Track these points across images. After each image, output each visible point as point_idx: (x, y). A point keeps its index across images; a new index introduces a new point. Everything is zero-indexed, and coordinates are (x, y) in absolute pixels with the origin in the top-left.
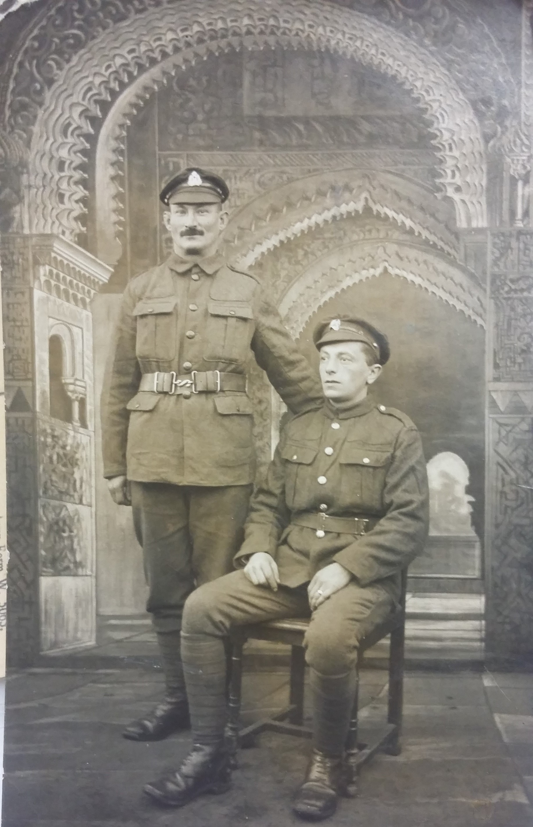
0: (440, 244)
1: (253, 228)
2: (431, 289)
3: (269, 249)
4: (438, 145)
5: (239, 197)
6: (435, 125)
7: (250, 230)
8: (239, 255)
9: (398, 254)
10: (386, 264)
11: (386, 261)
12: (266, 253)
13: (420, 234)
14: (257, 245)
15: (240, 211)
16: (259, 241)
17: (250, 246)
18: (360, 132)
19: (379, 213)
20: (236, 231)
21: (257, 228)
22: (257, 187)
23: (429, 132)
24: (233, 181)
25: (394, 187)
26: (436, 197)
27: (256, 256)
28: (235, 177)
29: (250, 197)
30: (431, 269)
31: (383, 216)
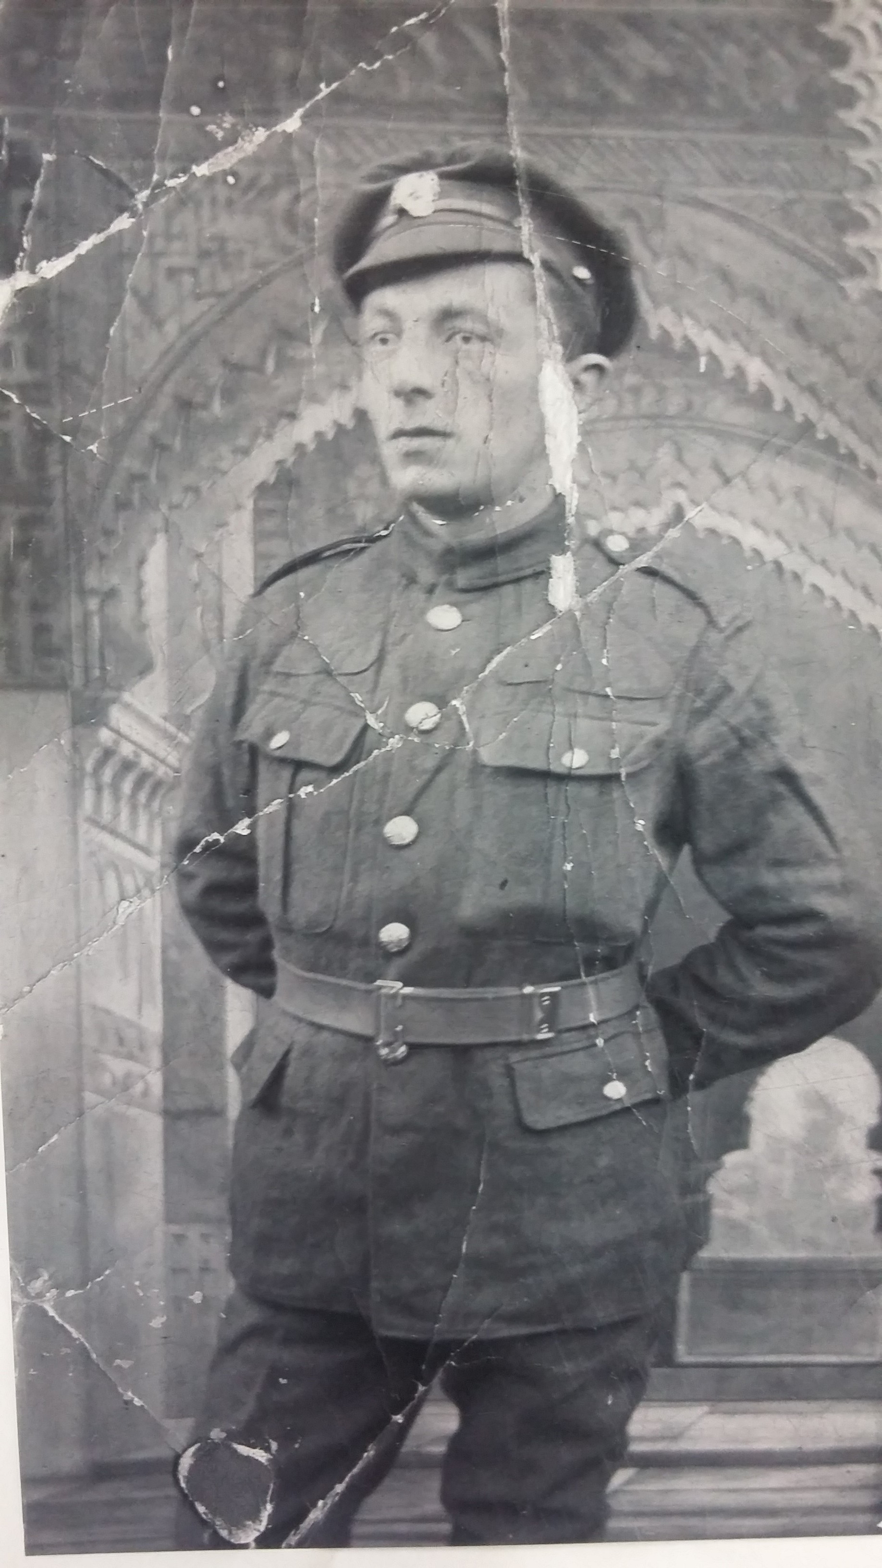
0: (849, 439)
1: (270, 365)
2: (815, 576)
3: (319, 435)
4: (860, 127)
5: (226, 266)
6: (857, 60)
7: (260, 369)
8: (225, 450)
9: (717, 468)
10: (681, 496)
11: (679, 485)
12: (311, 447)
13: (788, 408)
14: (284, 421)
15: (230, 310)
16: (290, 408)
17: (263, 423)
18: (619, 72)
19: (666, 335)
20: (216, 375)
21: (283, 362)
22: (283, 232)
23: (835, 82)
24: (206, 212)
25: (715, 253)
26: (842, 289)
27: (279, 457)
28: (214, 201)
29: (258, 265)
30: (814, 517)
31: (678, 345)
